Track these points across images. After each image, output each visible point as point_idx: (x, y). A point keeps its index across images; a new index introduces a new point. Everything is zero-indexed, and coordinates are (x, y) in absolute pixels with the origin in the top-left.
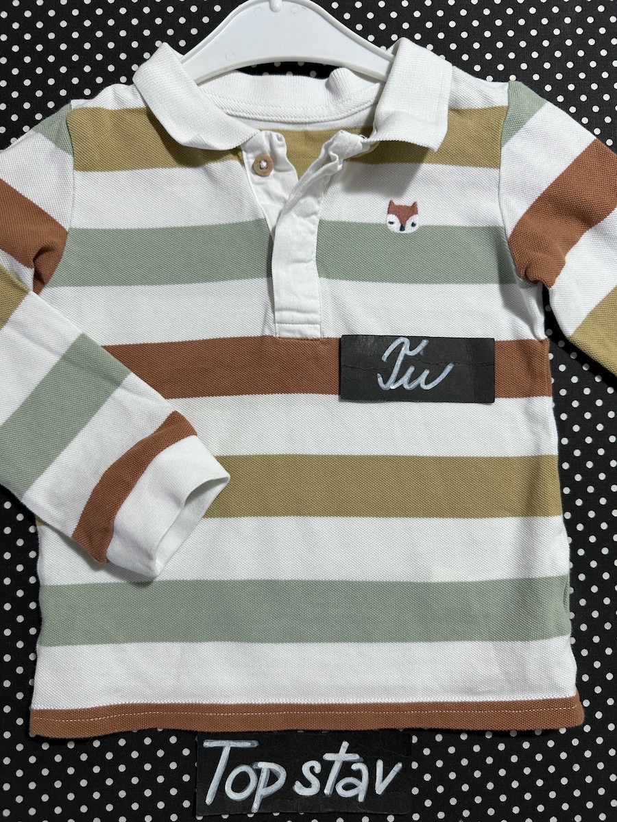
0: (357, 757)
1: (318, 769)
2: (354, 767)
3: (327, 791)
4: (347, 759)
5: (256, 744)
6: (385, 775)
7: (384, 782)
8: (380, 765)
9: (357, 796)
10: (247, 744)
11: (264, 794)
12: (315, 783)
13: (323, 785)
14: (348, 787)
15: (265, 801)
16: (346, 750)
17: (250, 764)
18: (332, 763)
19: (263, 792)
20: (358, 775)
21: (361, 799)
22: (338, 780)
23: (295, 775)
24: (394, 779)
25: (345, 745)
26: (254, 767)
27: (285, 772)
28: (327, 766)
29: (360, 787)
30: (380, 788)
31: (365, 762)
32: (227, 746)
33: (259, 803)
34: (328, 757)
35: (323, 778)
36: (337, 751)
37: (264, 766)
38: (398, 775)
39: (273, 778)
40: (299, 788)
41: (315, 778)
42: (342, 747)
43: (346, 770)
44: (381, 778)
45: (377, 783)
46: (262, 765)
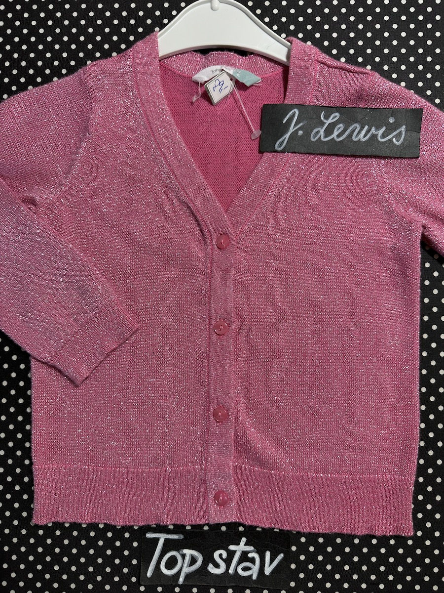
0: (252, 548)
1: (225, 555)
2: (250, 555)
3: (231, 571)
4: (245, 550)
5: (182, 537)
6: (272, 561)
7: (271, 566)
8: (268, 555)
9: (252, 575)
10: (176, 537)
11: (187, 572)
12: (223, 565)
13: (228, 567)
14: (245, 569)
15: (188, 576)
16: (244, 543)
17: (178, 550)
18: (234, 552)
19: (186, 570)
20: (253, 561)
21: (254, 577)
22: (239, 563)
23: (209, 559)
24: (278, 565)
25: (244, 540)
26: (181, 552)
27: (202, 557)
28: (231, 554)
29: (254, 570)
30: (268, 570)
31: (257, 552)
32: (162, 537)
33: (183, 578)
34: (232, 547)
35: (228, 562)
36: (238, 544)
37: (188, 552)
38: (280, 562)
39: (193, 561)
40: (211, 569)
41: (222, 562)
42: (241, 541)
43: (244, 557)
44: (269, 564)
45: (266, 567)
46: (186, 551)
